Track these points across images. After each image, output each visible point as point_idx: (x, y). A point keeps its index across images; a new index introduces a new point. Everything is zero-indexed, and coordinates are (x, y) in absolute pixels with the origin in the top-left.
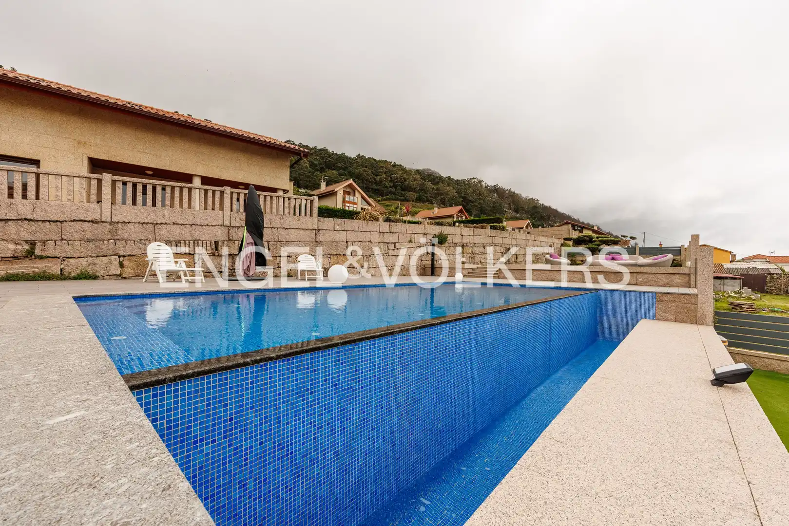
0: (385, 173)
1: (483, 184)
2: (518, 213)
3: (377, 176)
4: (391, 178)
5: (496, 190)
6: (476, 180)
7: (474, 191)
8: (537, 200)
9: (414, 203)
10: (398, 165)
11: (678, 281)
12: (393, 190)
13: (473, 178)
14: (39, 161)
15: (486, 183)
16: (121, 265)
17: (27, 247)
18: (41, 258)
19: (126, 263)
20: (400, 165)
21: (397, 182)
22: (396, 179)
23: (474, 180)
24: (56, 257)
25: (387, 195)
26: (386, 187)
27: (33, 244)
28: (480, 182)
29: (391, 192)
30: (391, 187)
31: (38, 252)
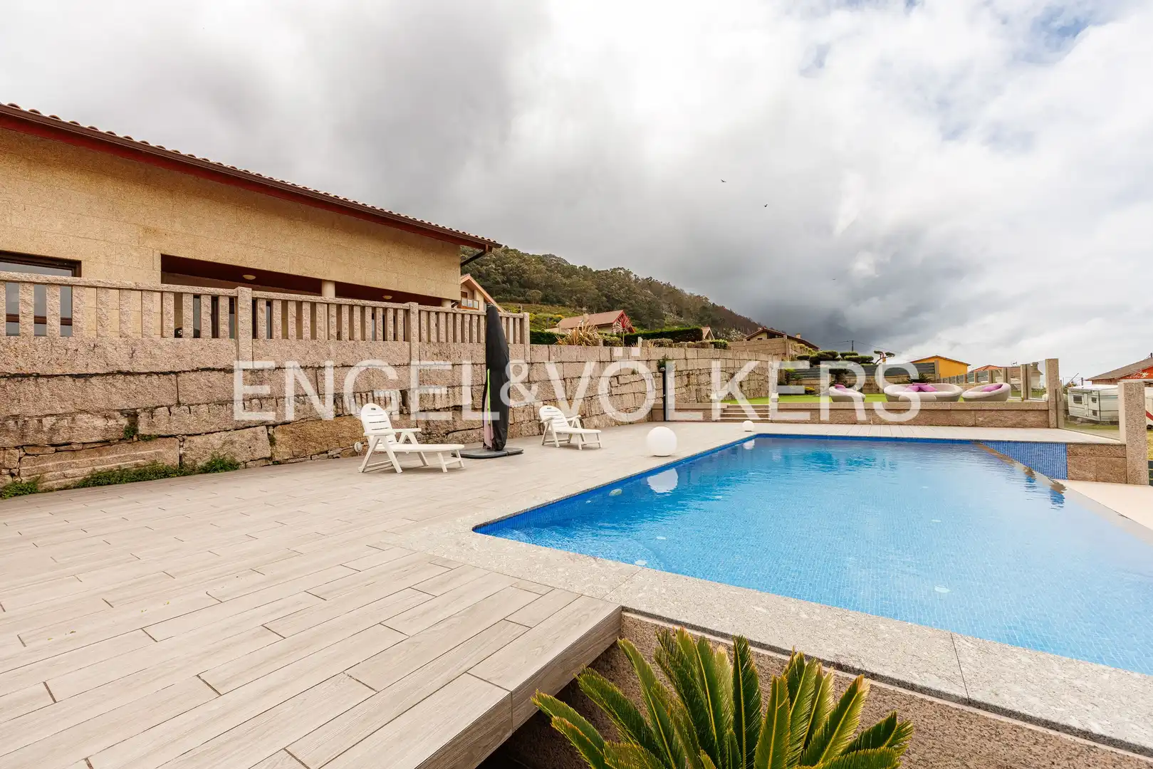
0: (494, 262)
1: (632, 276)
2: (681, 316)
3: (482, 266)
4: (503, 269)
5: (649, 283)
6: (622, 271)
7: (621, 287)
8: (706, 298)
9: (538, 305)
10: (512, 250)
11: (1032, 419)
12: (508, 286)
13: (619, 268)
14: (78, 263)
15: (635, 275)
16: (272, 441)
17: (124, 422)
18: (148, 439)
19: (278, 436)
20: (515, 250)
21: (511, 275)
22: (511, 270)
23: (620, 271)
24: (171, 436)
25: (500, 294)
26: (498, 283)
27: (133, 416)
28: (628, 273)
29: (504, 290)
30: (504, 282)
31: (143, 429)
